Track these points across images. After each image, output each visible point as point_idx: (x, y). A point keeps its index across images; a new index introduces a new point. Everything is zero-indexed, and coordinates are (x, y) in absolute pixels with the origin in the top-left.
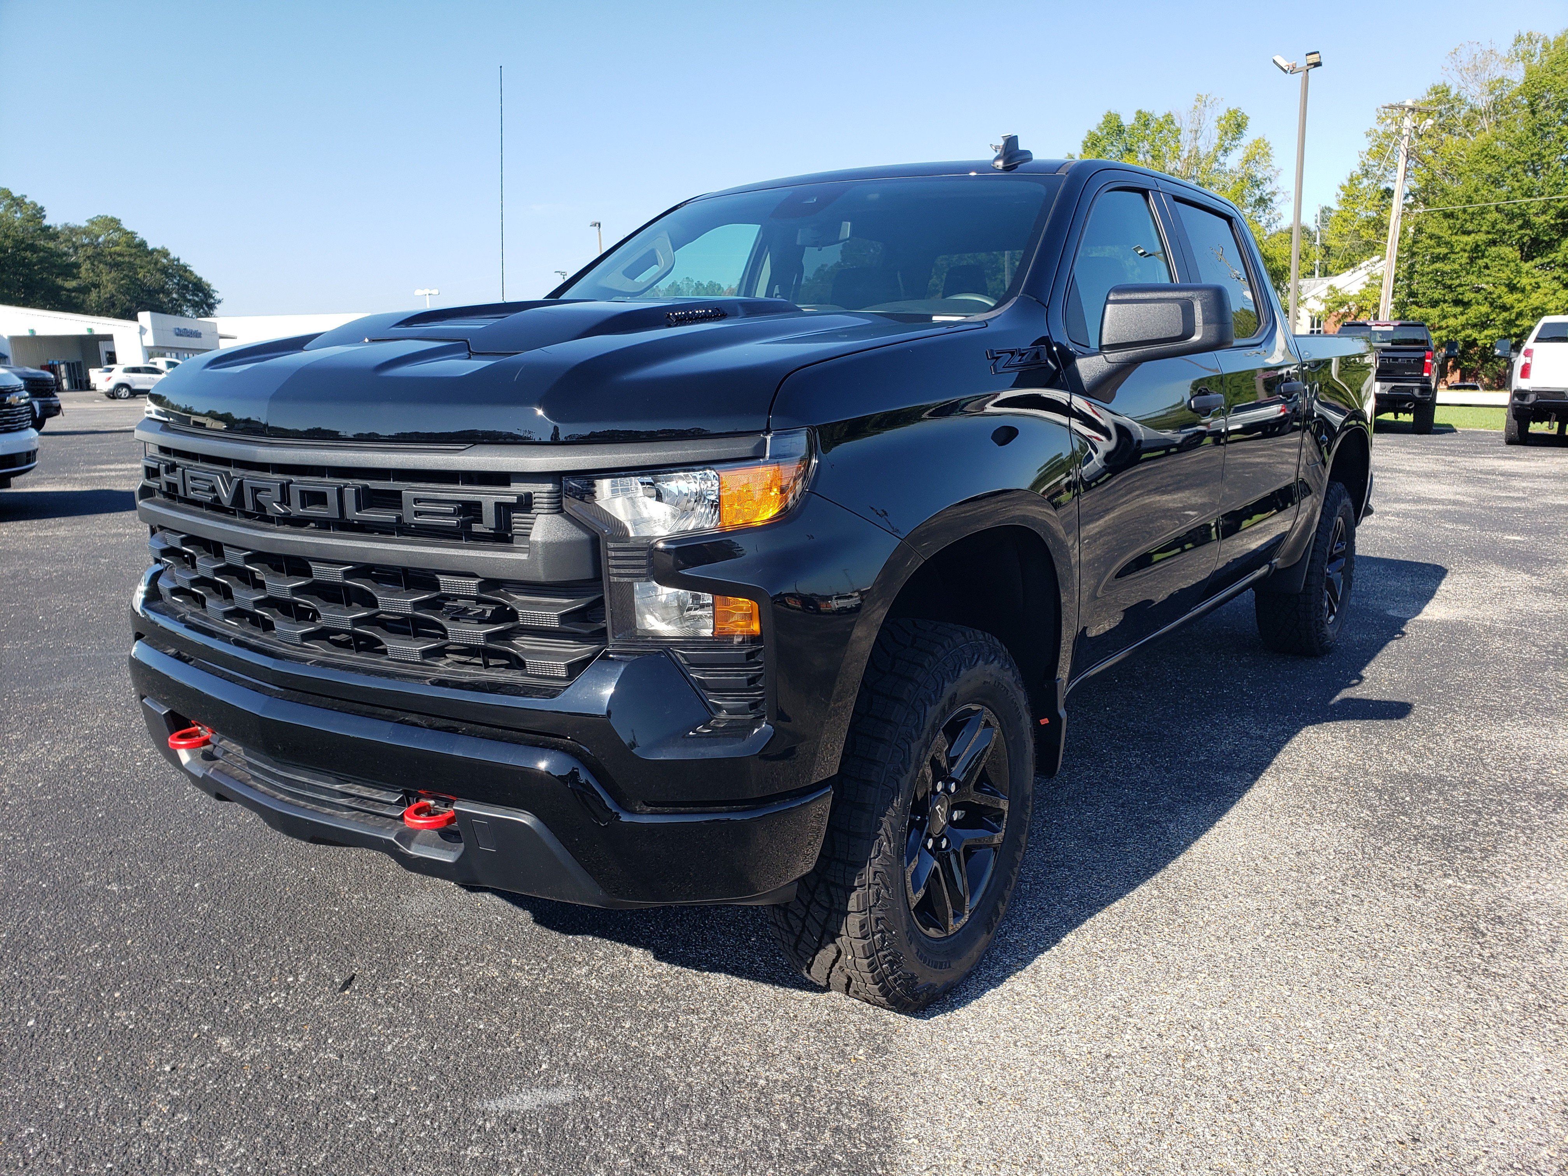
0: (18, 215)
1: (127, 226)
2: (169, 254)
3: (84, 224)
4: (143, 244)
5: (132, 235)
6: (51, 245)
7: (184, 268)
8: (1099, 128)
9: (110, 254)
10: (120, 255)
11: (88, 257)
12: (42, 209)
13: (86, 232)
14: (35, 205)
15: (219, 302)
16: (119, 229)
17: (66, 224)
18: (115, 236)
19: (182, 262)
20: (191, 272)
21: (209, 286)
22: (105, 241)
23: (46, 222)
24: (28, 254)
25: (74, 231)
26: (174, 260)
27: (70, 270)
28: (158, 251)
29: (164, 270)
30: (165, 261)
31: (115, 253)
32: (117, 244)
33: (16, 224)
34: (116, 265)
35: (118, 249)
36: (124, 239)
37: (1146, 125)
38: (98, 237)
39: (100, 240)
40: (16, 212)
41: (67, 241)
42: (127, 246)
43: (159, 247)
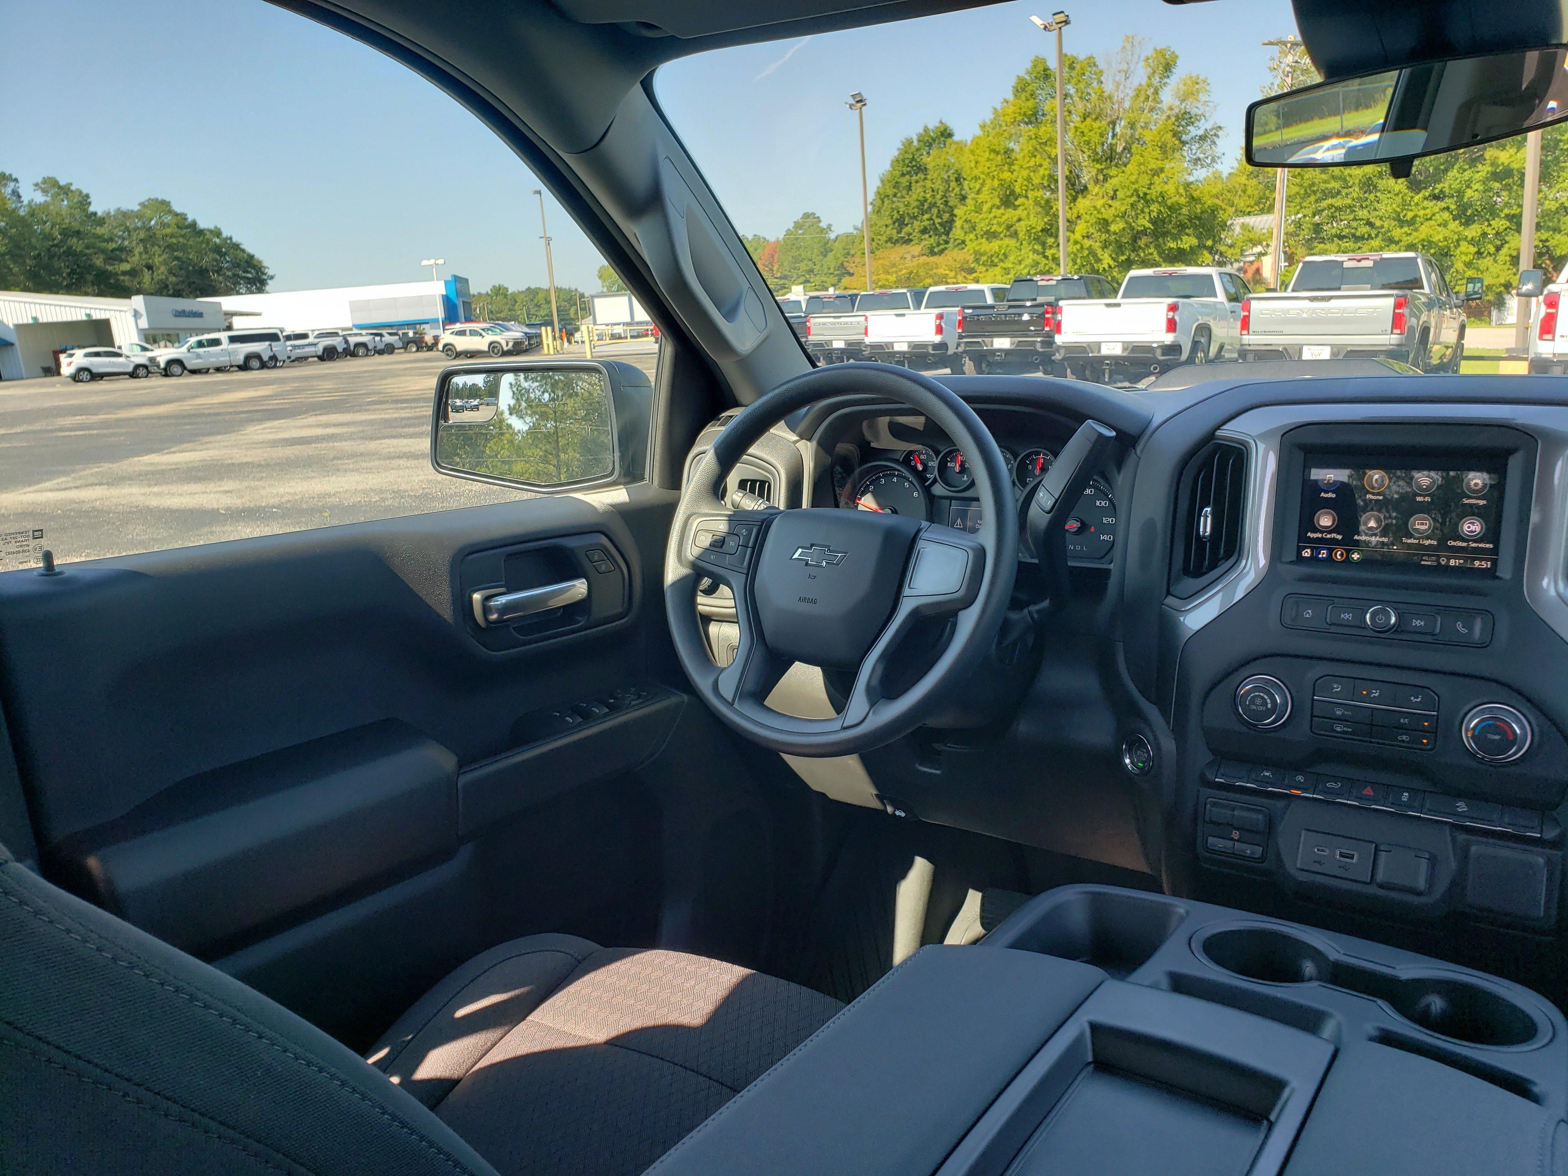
0: (66, 203)
1: (177, 208)
2: (221, 234)
3: (136, 208)
4: (194, 225)
5: (183, 216)
6: (99, 231)
7: (236, 246)
8: (1028, 72)
9: (162, 236)
10: (172, 236)
11: (141, 240)
12: (87, 196)
13: (138, 215)
14: (81, 192)
15: (272, 278)
16: (170, 211)
17: (119, 209)
18: (168, 219)
19: (234, 240)
20: (243, 251)
21: (260, 262)
22: (156, 224)
23: (92, 209)
24: (74, 240)
25: (126, 215)
26: (227, 238)
27: (117, 255)
28: (211, 231)
29: (217, 249)
30: (218, 241)
31: (167, 235)
32: (168, 226)
33: (64, 212)
34: (169, 247)
35: (168, 231)
36: (174, 221)
37: (1072, 67)
38: (149, 220)
39: (153, 223)
40: (63, 201)
41: (121, 225)
42: (178, 227)
43: (212, 227)
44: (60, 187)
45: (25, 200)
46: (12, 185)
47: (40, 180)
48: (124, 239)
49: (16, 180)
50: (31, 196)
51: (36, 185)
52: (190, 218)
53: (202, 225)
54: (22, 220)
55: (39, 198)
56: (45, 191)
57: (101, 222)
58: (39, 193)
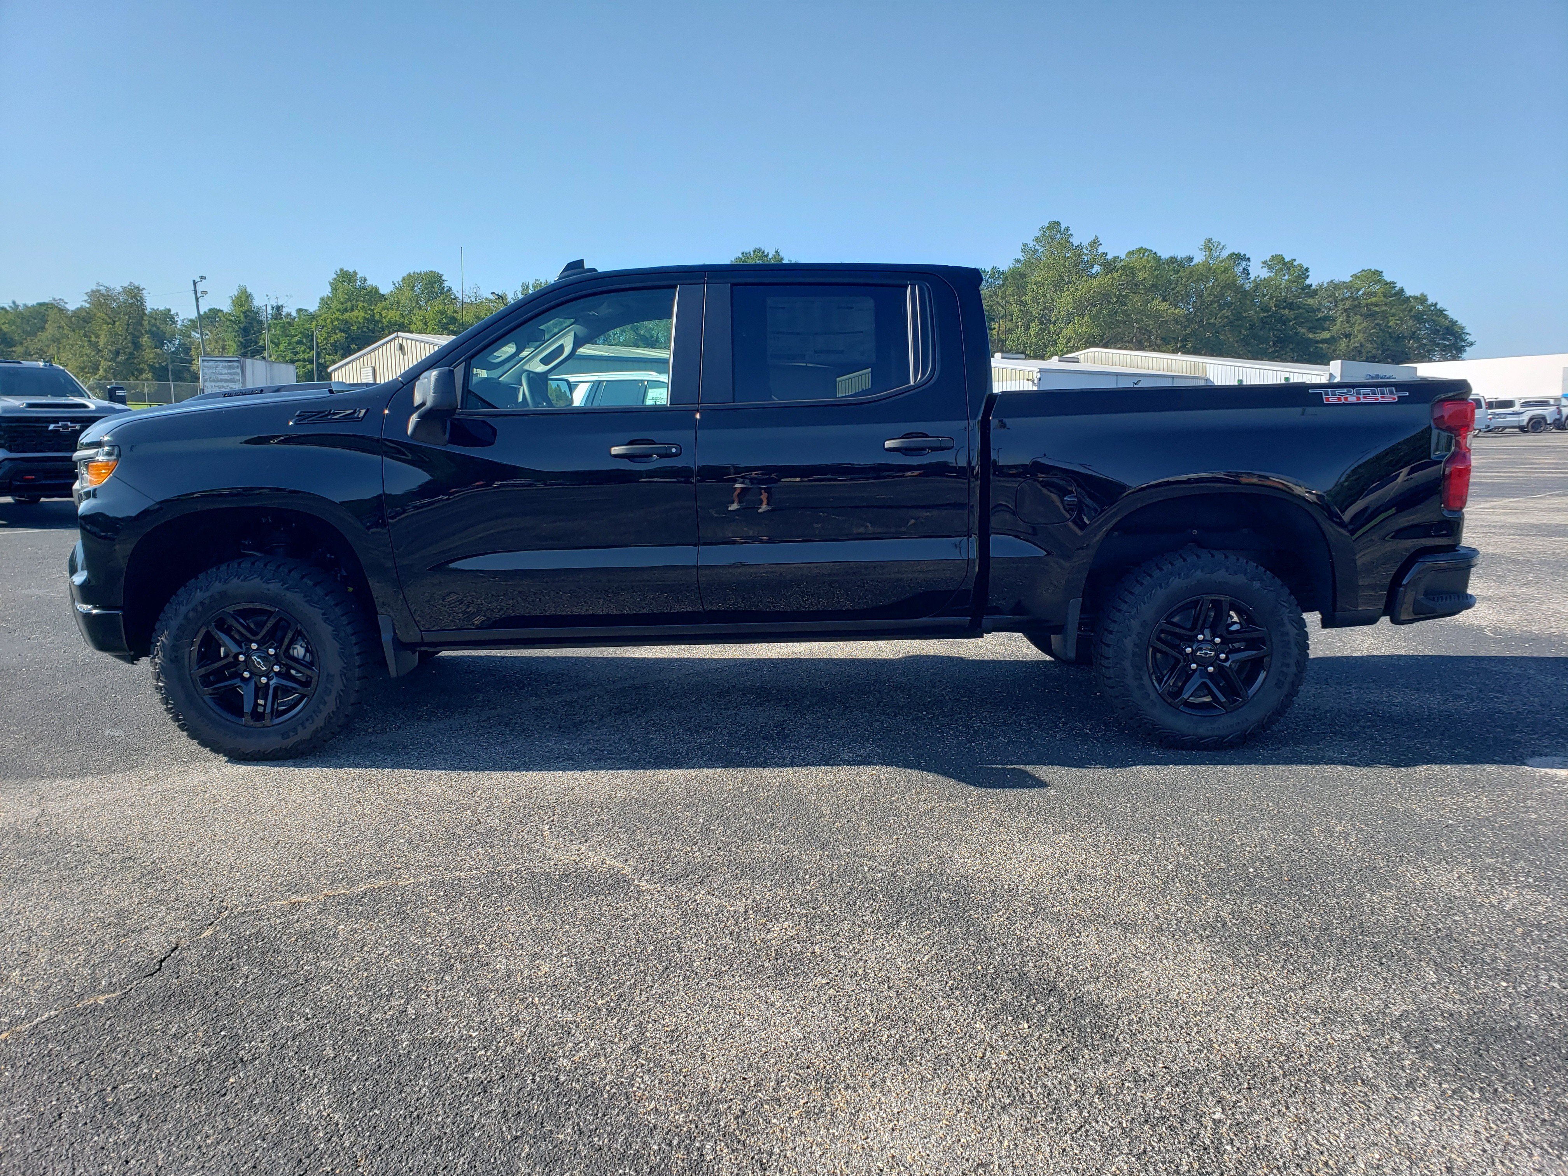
0: (1286, 277)
1: (1387, 277)
2: (1426, 300)
3: (1348, 279)
4: (1401, 293)
5: (1392, 285)
6: (1310, 301)
7: (1441, 313)
9: (1367, 305)
10: (1376, 305)
11: (1345, 310)
12: (1307, 270)
13: (1347, 286)
14: (1302, 267)
15: (1472, 344)
16: (1379, 281)
17: (1332, 281)
18: (1377, 288)
19: (1438, 307)
20: (1446, 317)
21: (1462, 328)
22: (1364, 294)
23: (1308, 282)
24: (1286, 311)
25: (1336, 286)
26: (1431, 305)
27: (1320, 324)
28: (1415, 298)
29: (1418, 318)
30: (1421, 308)
31: (1372, 304)
32: (1374, 294)
33: (1283, 286)
34: (1371, 315)
35: (1374, 299)
36: (1382, 290)
38: (1358, 290)
39: (1360, 293)
40: (1284, 275)
41: (1330, 296)
42: (1385, 296)
43: (1418, 294)
44: (1285, 264)
45: (1252, 277)
46: (1244, 264)
47: (1268, 258)
48: (1330, 309)
49: (1249, 259)
50: (1258, 271)
51: (1264, 263)
52: (1399, 286)
53: (1409, 292)
54: (1245, 293)
55: (1265, 274)
56: (1270, 268)
57: (1314, 293)
58: (1266, 269)
